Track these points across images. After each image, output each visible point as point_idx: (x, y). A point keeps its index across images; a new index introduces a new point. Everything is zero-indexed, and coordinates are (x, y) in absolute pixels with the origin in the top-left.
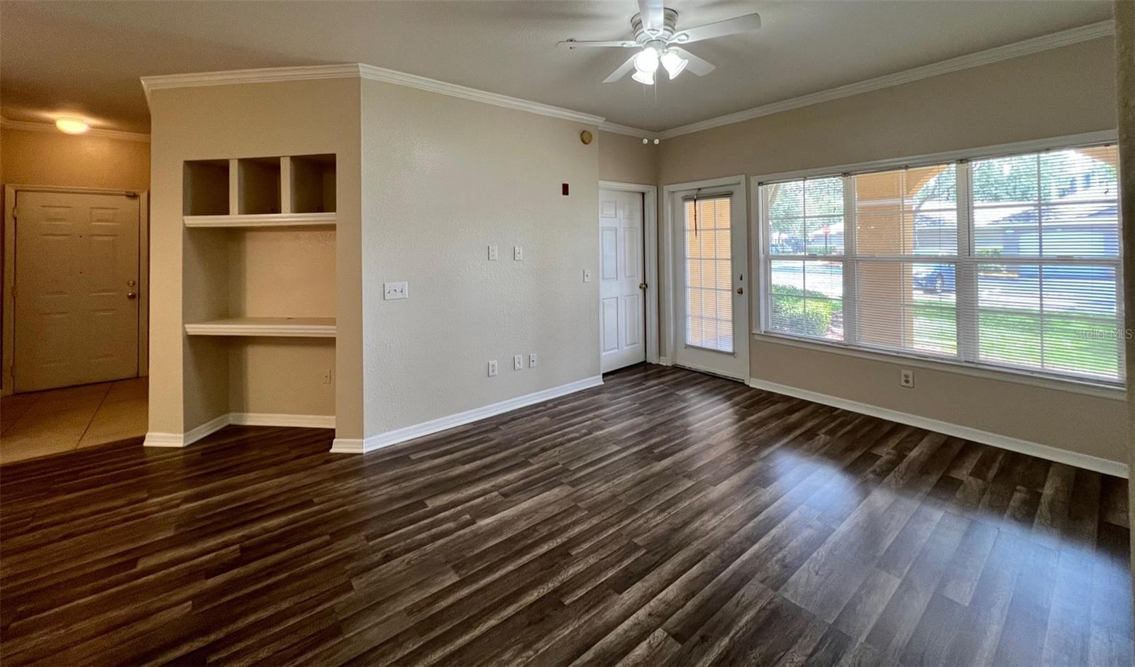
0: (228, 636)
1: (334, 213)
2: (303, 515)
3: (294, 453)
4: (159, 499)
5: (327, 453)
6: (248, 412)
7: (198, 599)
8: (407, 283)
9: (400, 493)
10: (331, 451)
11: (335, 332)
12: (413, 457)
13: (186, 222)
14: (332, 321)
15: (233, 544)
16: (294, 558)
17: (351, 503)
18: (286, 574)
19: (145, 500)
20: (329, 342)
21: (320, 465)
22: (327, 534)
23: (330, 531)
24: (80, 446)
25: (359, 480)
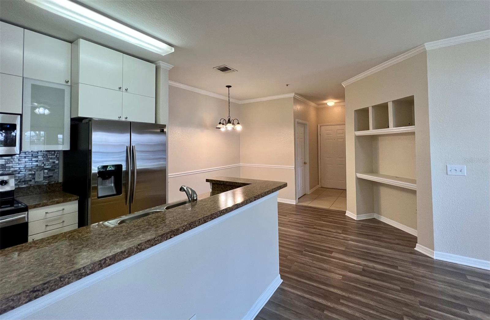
0: (348, 297)
1: (414, 126)
2: (392, 271)
3: (397, 241)
4: (344, 235)
5: (413, 249)
6: (381, 215)
7: (345, 277)
8: (465, 166)
9: (451, 293)
10: (415, 249)
11: (416, 187)
12: (469, 278)
13: (356, 134)
14: (414, 182)
15: (361, 265)
16: (381, 287)
17: (416, 279)
18: (376, 291)
19: (340, 233)
20: (414, 192)
21: (408, 253)
22: (399, 286)
23: (401, 286)
24: (330, 208)
25: (427, 271)
